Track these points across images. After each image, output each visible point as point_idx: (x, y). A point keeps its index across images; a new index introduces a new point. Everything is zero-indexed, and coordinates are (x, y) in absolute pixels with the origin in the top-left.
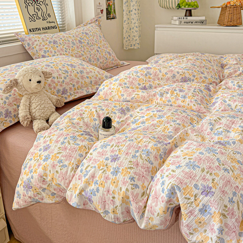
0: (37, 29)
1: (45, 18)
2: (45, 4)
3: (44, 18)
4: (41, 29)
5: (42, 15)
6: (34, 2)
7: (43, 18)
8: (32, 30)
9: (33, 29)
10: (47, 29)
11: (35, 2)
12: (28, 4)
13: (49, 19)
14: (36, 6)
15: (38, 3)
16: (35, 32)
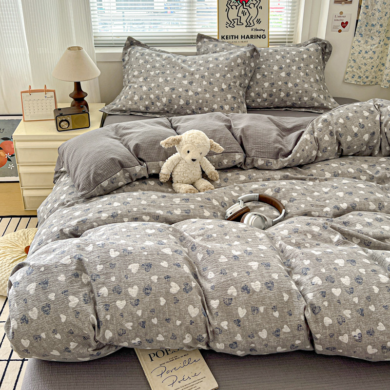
1: (251, 24)
2: (258, 7)
3: (249, 24)
4: (240, 37)
5: (248, 21)
6: (241, 5)
9: (227, 36)
10: (249, 38)
11: (243, 5)
12: (231, 6)
16: (229, 40)
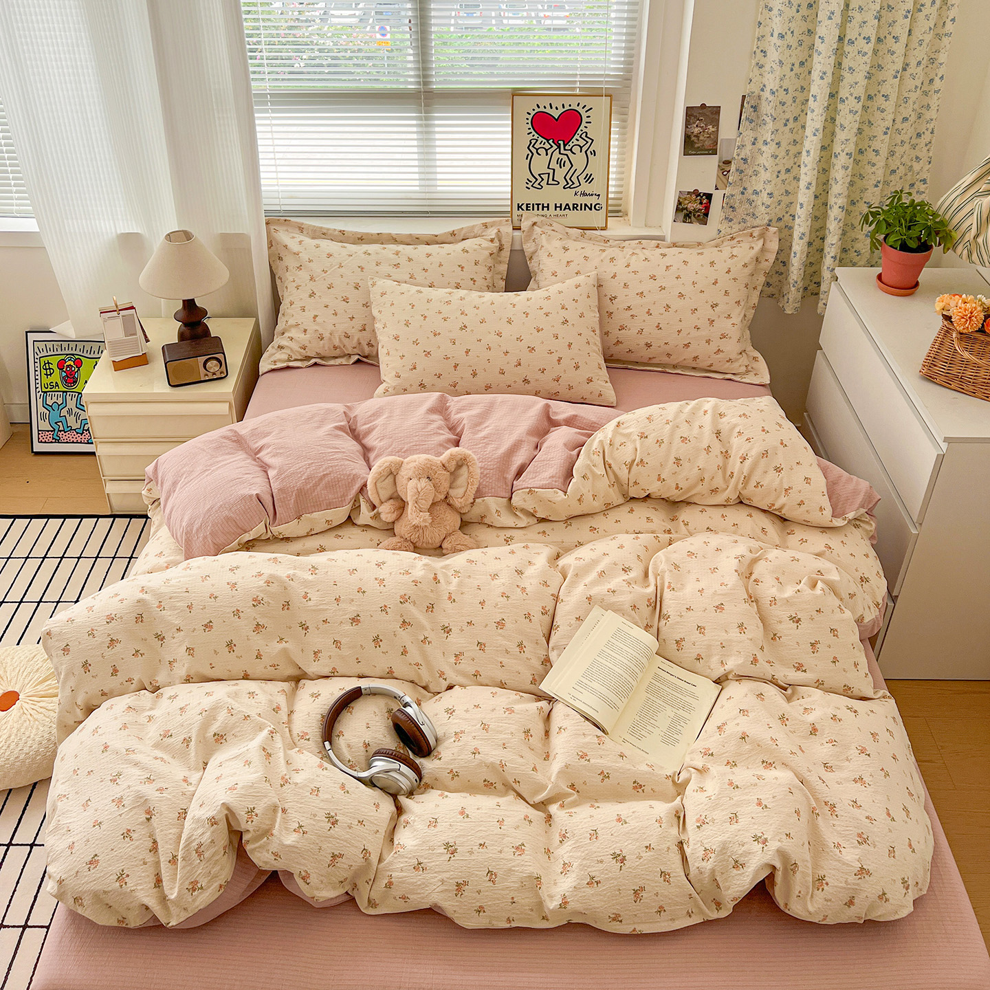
0: (541, 206)
1: (574, 183)
2: (588, 152)
3: (571, 183)
4: (552, 207)
6: (555, 147)
7: (568, 183)
8: (524, 207)
9: (527, 204)
10: (570, 210)
11: (559, 147)
12: (537, 150)
13: (585, 187)
14: (556, 155)
15: (565, 150)
16: (530, 212)
